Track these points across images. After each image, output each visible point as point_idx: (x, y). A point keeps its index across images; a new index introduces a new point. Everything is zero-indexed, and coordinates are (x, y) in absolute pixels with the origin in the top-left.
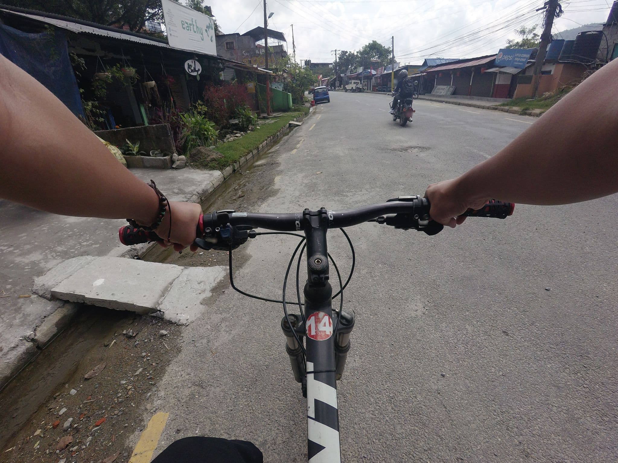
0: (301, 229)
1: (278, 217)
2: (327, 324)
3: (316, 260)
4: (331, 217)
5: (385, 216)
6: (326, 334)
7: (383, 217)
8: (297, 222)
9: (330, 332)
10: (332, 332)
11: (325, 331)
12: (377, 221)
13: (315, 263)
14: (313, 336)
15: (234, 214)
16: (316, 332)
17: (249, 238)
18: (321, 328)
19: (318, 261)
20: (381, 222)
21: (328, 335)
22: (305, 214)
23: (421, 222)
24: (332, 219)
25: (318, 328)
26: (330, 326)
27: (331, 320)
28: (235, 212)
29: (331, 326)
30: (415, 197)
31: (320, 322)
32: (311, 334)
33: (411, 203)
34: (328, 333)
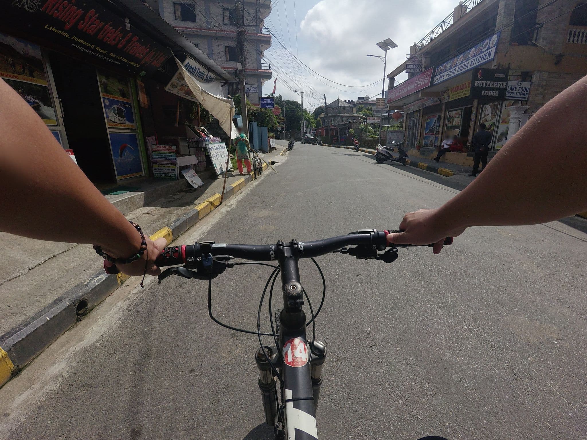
0: (275, 259)
1: (254, 248)
2: (303, 351)
3: (291, 287)
4: (302, 248)
5: (348, 247)
6: (302, 361)
7: (346, 249)
8: (272, 252)
9: (306, 359)
10: (308, 359)
11: (301, 358)
12: (341, 252)
13: (291, 289)
14: (290, 363)
15: (214, 245)
16: (293, 359)
17: (227, 268)
18: (297, 354)
19: (293, 288)
20: (345, 253)
21: (304, 361)
22: (278, 245)
23: (378, 252)
24: (302, 249)
25: (295, 354)
26: (305, 352)
27: (306, 346)
28: (214, 243)
29: (307, 353)
30: (372, 230)
31: (296, 348)
32: (288, 360)
33: (369, 236)
34: (304, 360)
